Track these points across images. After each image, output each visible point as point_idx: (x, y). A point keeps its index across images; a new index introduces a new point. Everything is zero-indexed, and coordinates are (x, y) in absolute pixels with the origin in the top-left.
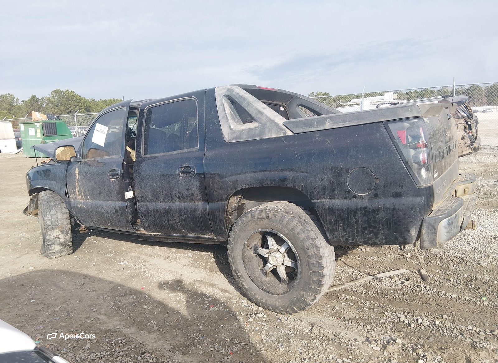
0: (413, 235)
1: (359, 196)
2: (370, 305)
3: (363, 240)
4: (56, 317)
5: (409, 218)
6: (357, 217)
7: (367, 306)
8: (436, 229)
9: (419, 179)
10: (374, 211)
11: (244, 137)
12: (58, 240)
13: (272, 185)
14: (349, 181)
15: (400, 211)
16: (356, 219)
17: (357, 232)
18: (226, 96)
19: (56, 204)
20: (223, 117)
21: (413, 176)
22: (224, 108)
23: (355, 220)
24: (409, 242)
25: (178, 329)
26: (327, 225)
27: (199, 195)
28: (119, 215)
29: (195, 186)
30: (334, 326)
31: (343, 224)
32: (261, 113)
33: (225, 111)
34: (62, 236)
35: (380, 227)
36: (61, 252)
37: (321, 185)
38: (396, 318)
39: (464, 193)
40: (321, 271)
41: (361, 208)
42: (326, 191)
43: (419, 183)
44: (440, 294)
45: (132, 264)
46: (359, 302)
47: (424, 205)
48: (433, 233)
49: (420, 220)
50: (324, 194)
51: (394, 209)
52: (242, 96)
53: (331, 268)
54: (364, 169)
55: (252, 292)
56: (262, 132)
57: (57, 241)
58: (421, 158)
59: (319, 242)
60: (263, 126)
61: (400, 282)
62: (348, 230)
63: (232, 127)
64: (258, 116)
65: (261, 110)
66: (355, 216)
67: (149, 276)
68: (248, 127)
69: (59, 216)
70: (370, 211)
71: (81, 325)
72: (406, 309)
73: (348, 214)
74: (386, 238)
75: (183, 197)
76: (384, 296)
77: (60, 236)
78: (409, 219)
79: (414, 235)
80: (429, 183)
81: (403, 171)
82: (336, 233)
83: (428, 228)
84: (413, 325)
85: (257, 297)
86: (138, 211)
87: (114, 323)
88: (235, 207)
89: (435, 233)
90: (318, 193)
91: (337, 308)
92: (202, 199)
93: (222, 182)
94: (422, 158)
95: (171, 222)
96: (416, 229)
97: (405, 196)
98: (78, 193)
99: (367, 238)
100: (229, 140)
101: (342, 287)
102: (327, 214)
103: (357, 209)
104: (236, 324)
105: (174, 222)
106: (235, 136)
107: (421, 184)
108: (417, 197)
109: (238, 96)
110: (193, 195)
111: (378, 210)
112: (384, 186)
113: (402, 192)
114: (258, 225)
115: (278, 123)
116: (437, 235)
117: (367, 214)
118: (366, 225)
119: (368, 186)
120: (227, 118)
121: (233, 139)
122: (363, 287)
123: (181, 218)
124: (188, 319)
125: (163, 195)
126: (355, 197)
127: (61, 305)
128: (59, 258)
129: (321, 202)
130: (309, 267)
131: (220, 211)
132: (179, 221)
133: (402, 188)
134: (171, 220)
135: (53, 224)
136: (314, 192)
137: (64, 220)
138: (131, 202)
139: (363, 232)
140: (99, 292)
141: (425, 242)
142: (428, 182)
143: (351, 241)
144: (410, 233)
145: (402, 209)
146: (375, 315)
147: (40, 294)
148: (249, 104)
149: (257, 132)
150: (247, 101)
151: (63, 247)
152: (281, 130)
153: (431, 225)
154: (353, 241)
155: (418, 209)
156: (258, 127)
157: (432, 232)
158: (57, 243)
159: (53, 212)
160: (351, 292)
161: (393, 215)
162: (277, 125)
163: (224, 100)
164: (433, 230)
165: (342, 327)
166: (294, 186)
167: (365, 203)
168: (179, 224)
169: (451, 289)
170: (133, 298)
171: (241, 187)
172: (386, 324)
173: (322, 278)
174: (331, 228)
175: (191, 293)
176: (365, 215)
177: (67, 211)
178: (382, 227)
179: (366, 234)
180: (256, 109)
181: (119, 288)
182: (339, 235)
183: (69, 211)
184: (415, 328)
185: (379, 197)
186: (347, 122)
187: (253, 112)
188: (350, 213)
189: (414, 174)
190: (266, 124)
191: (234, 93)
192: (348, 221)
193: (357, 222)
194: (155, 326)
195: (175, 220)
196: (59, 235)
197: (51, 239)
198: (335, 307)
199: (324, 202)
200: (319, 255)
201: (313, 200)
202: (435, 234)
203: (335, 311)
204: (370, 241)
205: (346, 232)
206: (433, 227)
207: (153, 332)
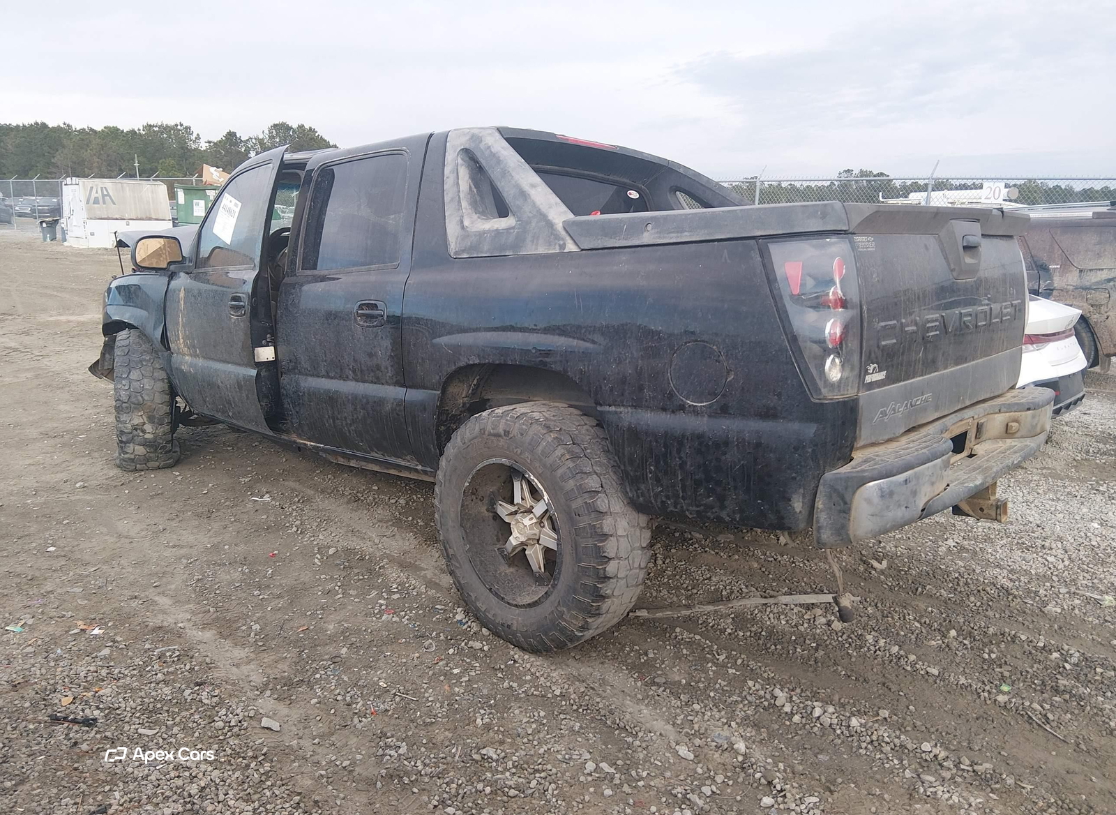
0: (798, 510)
1: (690, 406)
2: (726, 660)
3: (694, 508)
4: (77, 587)
5: (789, 468)
6: (683, 455)
7: (721, 660)
8: (848, 502)
9: (818, 381)
10: (717, 446)
11: (486, 248)
12: (141, 434)
13: (524, 363)
14: (674, 369)
15: (771, 451)
16: (680, 458)
17: (684, 488)
18: (466, 151)
19: (145, 360)
20: (452, 200)
21: (805, 370)
22: (458, 179)
23: (678, 462)
24: (789, 525)
25: (295, 647)
26: (625, 466)
27: (390, 368)
28: (244, 395)
29: (384, 346)
30: (623, 691)
31: (656, 467)
32: (523, 195)
33: (458, 183)
34: (148, 427)
35: (729, 484)
36: (147, 460)
37: (618, 373)
38: (768, 696)
39: (1006, 432)
40: (601, 567)
41: (692, 434)
42: (626, 388)
43: (818, 391)
44: (903, 662)
45: (278, 504)
46: (707, 649)
47: (826, 443)
48: (840, 511)
49: (814, 478)
50: (623, 395)
51: (758, 445)
52: (494, 154)
53: (633, 562)
54: (705, 347)
55: (471, 594)
56: (519, 241)
57: (139, 436)
58: (827, 331)
59: (607, 502)
60: (524, 224)
61: (823, 620)
62: (665, 482)
63: (466, 223)
64: (518, 202)
65: (526, 188)
66: (679, 451)
67: (299, 532)
68: (496, 226)
69: (147, 384)
70: (710, 443)
71: (114, 610)
72: (804, 681)
73: (666, 446)
74: (741, 511)
75: (362, 371)
76: (768, 645)
77: (145, 427)
78: (789, 471)
79: (800, 512)
80: (842, 393)
81: (784, 359)
82: (643, 487)
83: (830, 497)
84: (796, 718)
85: (479, 605)
86: (282, 390)
87: (178, 616)
88: (464, 404)
89: (844, 512)
90: (611, 390)
91: (651, 655)
92: (395, 380)
93: (433, 345)
94: (830, 333)
95: (338, 422)
96: (804, 497)
97: (784, 418)
98: (182, 341)
99: (702, 505)
100: (456, 253)
101: (688, 613)
102: (626, 441)
103: (683, 436)
104: (417, 655)
105: (344, 423)
106: (469, 244)
107: (821, 393)
108: (811, 422)
109: (487, 153)
110: (378, 367)
111: (727, 443)
112: (743, 389)
113: (779, 408)
114: (488, 448)
115: (554, 221)
116: (850, 516)
117: (703, 449)
118: (700, 476)
119: (710, 385)
120: (459, 202)
121: (463, 251)
122: (733, 618)
123: (355, 416)
124: (326, 631)
125: (326, 361)
126: (682, 408)
127: (99, 566)
128: (143, 473)
129: (616, 412)
130: (576, 554)
131: (425, 409)
132: (354, 421)
133: (780, 399)
134: (338, 419)
135: (133, 400)
136: (603, 388)
137: (157, 394)
138: (269, 370)
139: (696, 490)
140: (182, 552)
141: (822, 531)
142: (839, 391)
143: (671, 508)
144: (790, 505)
145: (774, 446)
146: (725, 683)
147: (70, 538)
148: (505, 173)
149: (511, 239)
150: (502, 166)
151: (152, 450)
152: (556, 239)
153: (836, 490)
154: (676, 507)
155: (810, 450)
156: (513, 228)
157: (839, 508)
158: (137, 439)
159: (135, 375)
160: (700, 626)
161: (755, 459)
162: (550, 225)
163: (460, 161)
164: (840, 505)
165: (640, 697)
166: (565, 371)
167: (700, 424)
168: (353, 428)
169: (939, 654)
170: (243, 572)
171: (466, 360)
172: (741, 706)
173: (603, 582)
174: (632, 474)
175: (364, 579)
176: (699, 452)
177: (163, 375)
178: (732, 484)
179: (701, 494)
180: (518, 186)
181: (226, 547)
182: (649, 490)
183: (169, 378)
184: (801, 725)
185: (730, 414)
186: (686, 231)
187: (508, 193)
188: (672, 442)
189: (807, 368)
190: (530, 223)
191: (482, 146)
192: (665, 462)
193: (682, 466)
194: (252, 634)
195: (345, 418)
196: (144, 424)
197: (126, 431)
198: (646, 654)
199: (621, 413)
200: (600, 530)
201: (601, 405)
202: (845, 515)
203: (642, 660)
204: (709, 514)
205: (662, 485)
206: (843, 498)
207: (243, 646)
